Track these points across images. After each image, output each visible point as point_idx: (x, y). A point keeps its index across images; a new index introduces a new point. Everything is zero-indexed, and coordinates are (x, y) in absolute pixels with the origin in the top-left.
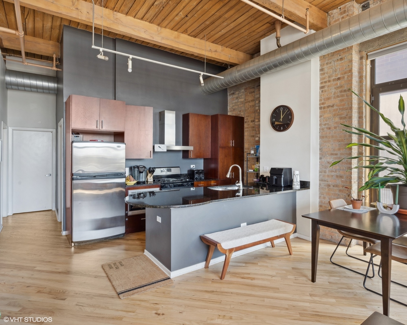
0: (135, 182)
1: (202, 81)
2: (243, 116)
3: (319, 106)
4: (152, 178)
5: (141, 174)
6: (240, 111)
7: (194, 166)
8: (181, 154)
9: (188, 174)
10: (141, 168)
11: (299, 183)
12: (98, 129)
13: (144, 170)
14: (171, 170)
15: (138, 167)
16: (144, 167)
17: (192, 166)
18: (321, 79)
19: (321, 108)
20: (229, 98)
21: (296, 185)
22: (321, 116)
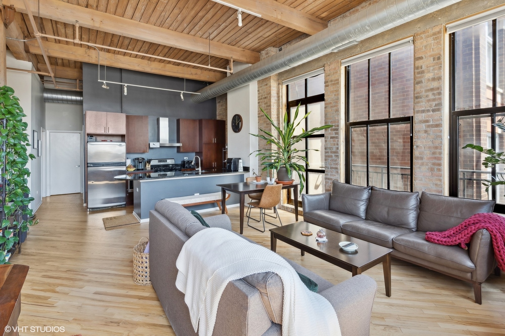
0: (134, 169)
1: (182, 97)
2: (225, 120)
3: (257, 115)
4: (150, 166)
5: (141, 164)
6: (223, 116)
7: (187, 158)
8: (176, 149)
9: (182, 164)
10: (140, 159)
11: (242, 168)
12: (106, 132)
13: (142, 161)
14: (167, 161)
15: (138, 159)
16: (143, 159)
17: (185, 158)
18: (259, 97)
19: (258, 117)
20: (218, 105)
21: (241, 169)
22: (258, 122)
